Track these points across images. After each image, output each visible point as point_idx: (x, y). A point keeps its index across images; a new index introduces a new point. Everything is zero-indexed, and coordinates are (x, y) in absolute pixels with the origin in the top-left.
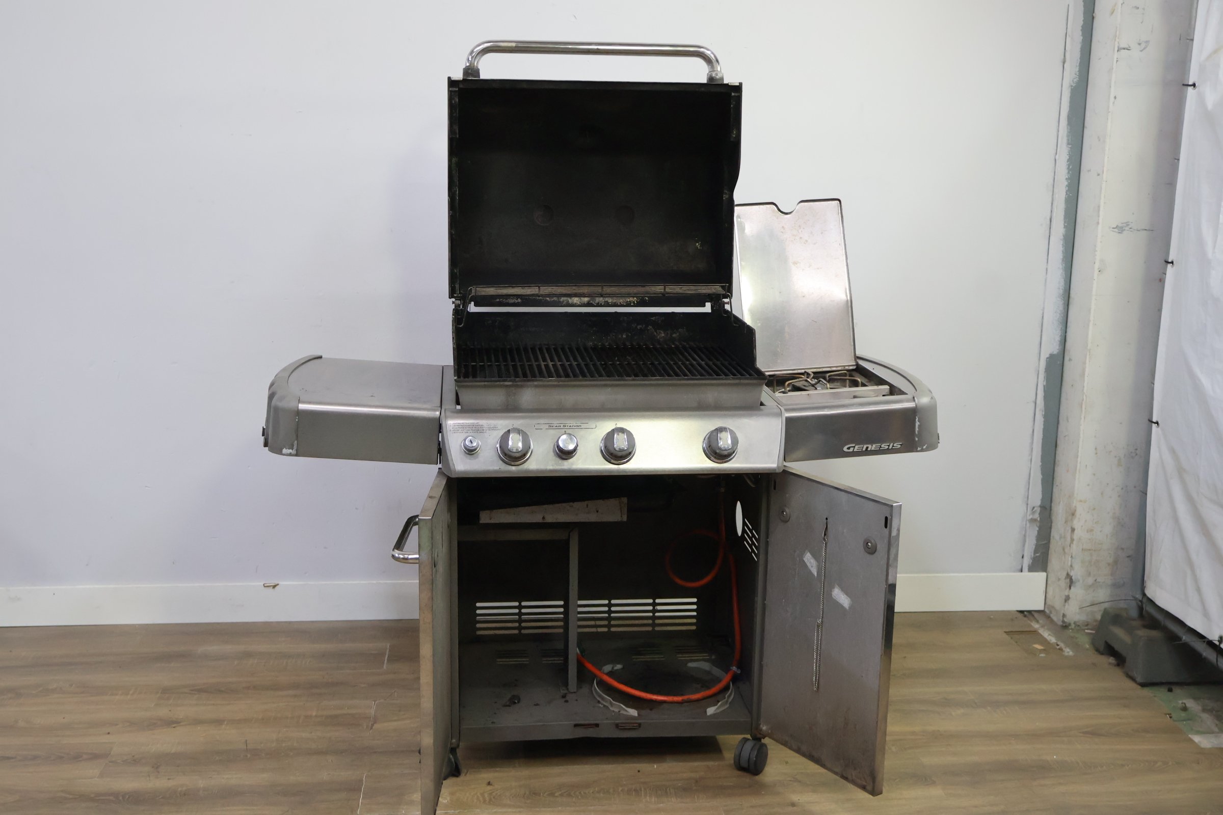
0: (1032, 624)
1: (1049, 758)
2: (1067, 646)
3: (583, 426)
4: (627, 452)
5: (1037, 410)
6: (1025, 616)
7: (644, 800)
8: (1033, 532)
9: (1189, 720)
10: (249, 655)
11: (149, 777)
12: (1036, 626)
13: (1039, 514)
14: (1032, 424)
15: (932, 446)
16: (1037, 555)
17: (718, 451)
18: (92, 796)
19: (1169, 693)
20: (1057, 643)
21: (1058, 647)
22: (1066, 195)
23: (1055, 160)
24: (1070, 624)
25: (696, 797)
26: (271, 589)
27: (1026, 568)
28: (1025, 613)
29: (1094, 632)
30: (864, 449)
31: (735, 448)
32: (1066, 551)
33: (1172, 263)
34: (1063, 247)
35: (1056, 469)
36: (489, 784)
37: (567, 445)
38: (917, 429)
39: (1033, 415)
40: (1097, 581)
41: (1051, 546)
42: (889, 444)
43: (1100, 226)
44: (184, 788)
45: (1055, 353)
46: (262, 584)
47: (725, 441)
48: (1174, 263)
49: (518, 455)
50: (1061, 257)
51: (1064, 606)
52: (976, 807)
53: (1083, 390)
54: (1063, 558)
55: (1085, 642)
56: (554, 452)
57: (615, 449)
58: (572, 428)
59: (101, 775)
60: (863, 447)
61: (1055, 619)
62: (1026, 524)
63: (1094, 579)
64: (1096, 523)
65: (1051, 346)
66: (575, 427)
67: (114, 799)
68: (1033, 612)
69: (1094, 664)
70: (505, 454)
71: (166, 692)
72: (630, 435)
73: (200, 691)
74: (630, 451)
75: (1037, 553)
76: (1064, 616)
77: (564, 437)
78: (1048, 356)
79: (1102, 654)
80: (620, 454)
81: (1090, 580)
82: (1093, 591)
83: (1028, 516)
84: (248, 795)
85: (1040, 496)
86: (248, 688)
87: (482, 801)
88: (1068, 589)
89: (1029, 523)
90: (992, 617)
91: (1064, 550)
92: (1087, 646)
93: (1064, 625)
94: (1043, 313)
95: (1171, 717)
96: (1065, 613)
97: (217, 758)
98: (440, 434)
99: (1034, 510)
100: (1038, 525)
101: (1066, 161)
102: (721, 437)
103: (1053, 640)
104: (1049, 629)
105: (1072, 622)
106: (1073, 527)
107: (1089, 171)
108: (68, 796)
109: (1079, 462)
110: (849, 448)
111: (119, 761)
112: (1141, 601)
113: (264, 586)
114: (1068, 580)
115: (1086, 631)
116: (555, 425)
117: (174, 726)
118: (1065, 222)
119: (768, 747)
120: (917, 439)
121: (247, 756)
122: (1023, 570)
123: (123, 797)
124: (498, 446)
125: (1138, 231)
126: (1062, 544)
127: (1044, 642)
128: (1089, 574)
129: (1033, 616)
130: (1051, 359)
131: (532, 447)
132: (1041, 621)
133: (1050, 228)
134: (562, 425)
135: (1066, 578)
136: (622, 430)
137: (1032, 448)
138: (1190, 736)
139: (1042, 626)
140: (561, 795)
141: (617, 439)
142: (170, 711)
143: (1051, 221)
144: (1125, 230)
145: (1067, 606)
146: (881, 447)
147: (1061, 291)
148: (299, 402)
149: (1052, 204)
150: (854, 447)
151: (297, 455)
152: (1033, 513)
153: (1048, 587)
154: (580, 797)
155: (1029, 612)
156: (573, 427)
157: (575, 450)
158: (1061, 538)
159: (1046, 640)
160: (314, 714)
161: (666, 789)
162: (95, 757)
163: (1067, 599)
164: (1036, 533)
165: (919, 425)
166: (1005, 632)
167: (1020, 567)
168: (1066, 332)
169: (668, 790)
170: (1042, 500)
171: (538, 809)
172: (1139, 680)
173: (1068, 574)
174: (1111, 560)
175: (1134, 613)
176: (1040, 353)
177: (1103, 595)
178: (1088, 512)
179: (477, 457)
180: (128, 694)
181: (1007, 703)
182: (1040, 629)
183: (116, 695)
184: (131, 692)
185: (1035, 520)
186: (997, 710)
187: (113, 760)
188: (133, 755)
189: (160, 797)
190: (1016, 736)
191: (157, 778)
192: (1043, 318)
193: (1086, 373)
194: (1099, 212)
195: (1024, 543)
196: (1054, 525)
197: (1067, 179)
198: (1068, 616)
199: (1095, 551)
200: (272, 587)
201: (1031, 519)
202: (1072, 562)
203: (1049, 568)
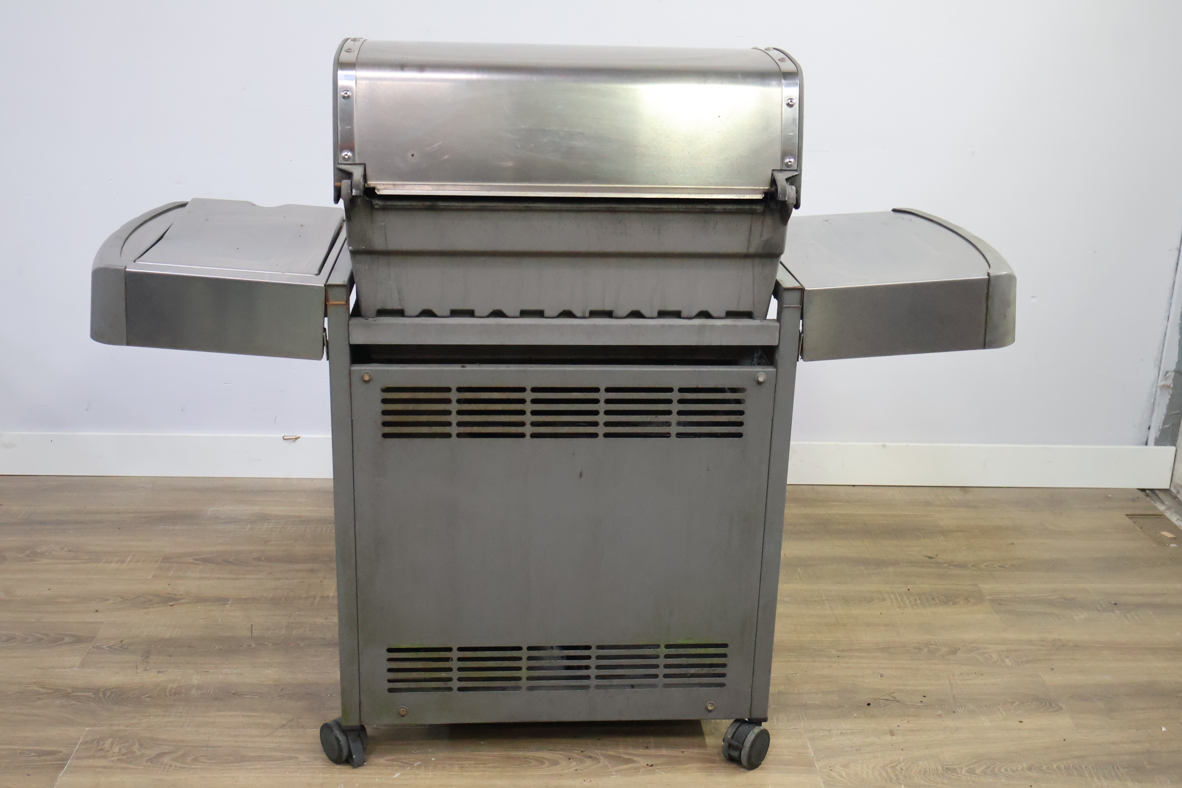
0: (1156, 505)
6: (1147, 495)
8: (1164, 400)
10: (264, 518)
11: (137, 669)
12: (1162, 508)
13: (1173, 380)
14: (1172, 275)
16: (1166, 427)
18: (69, 691)
25: (774, 718)
26: (290, 443)
27: (1152, 440)
28: (1147, 491)
39: (1174, 265)
44: (175, 685)
46: (282, 436)
52: (1113, 743)
59: (83, 665)
62: (1156, 391)
67: (93, 696)
68: (1157, 492)
71: (167, 560)
73: (206, 561)
75: (1167, 424)
83: (1160, 382)
84: (248, 696)
85: (1176, 359)
86: (258, 559)
89: (1161, 389)
90: (1110, 496)
99: (1167, 375)
100: (1171, 392)
104: (1176, 512)
108: (41, 690)
111: (104, 647)
113: (284, 439)
117: (171, 604)
121: (251, 646)
122: (1149, 443)
123: (104, 693)
127: (1173, 528)
129: (1157, 496)
132: (1167, 503)
137: (1171, 303)
139: (1169, 508)
142: (169, 584)
152: (1166, 378)
153: (1176, 464)
155: (1152, 490)
159: (1175, 526)
160: (332, 594)
162: (79, 640)
164: (1167, 401)
166: (1127, 515)
167: (1146, 439)
170: (1177, 363)
180: (123, 562)
181: (1138, 606)
182: (1166, 511)
183: (111, 562)
184: (129, 559)
185: (1168, 387)
186: (1128, 615)
187: (98, 644)
188: (122, 639)
189: (147, 696)
190: (1152, 650)
191: (146, 670)
195: (1153, 410)
200: (292, 441)
201: (1164, 385)
203: (1179, 442)
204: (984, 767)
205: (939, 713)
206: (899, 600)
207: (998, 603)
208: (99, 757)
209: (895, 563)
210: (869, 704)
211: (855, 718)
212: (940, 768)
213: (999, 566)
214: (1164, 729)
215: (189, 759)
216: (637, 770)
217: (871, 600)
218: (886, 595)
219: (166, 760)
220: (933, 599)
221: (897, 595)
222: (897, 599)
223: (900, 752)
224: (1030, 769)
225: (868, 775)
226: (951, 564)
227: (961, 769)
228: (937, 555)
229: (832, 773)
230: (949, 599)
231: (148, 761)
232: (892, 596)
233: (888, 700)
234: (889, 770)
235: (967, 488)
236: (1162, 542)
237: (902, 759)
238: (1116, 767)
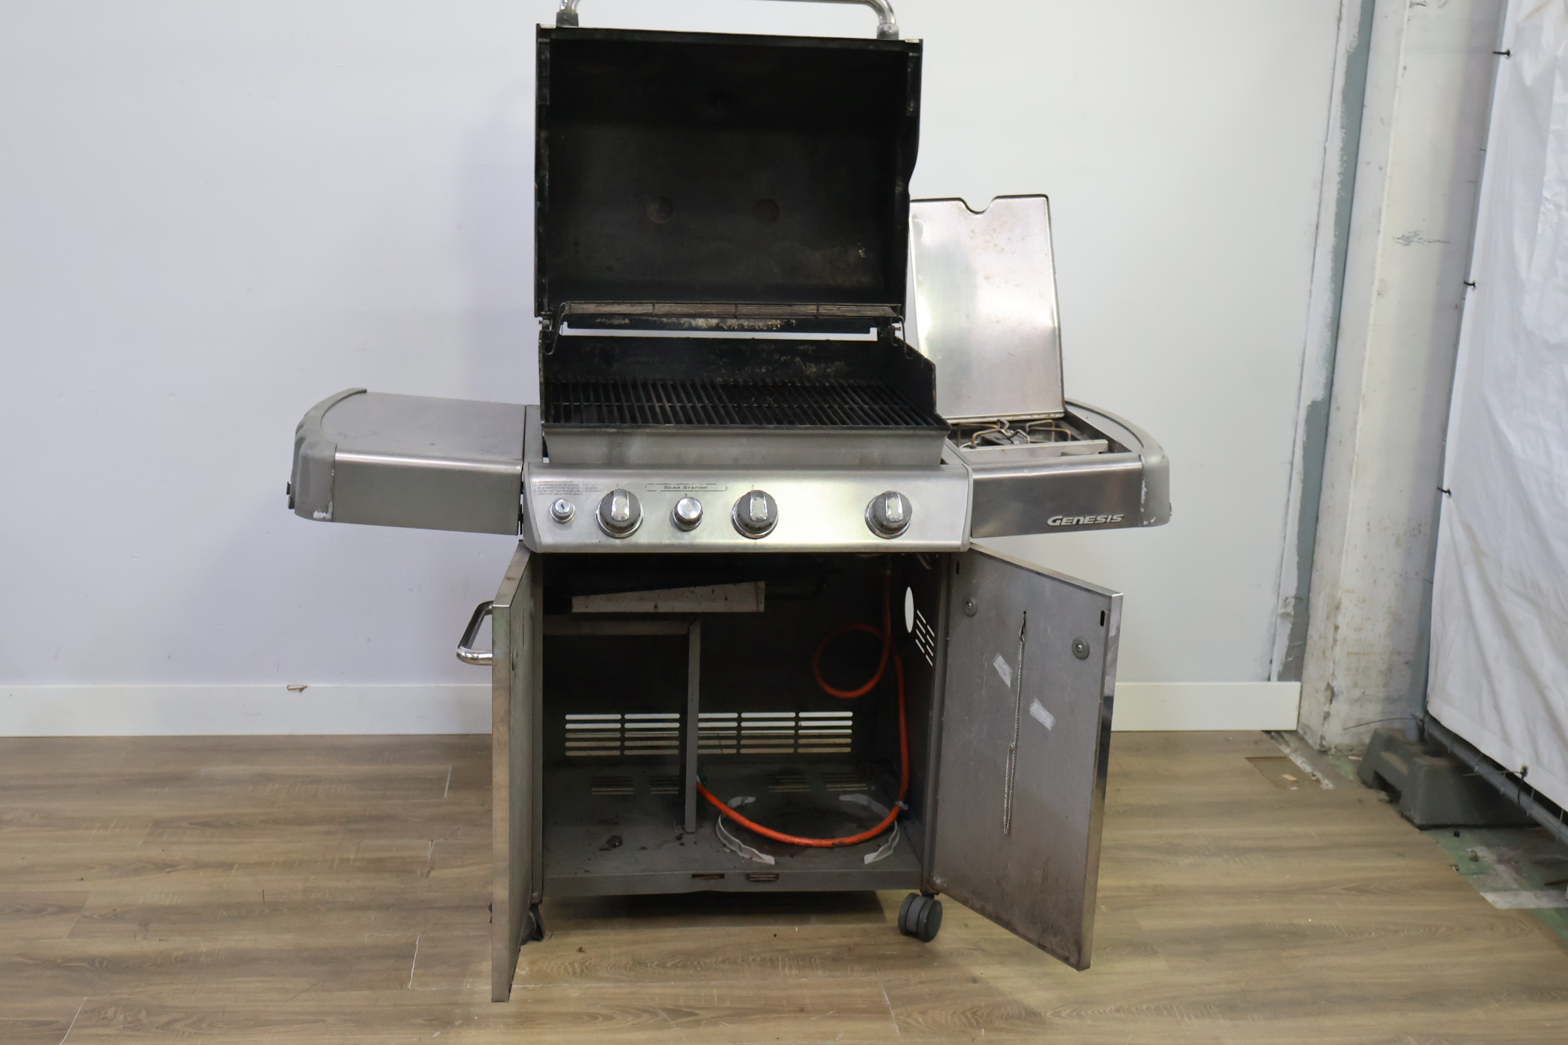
0: (1281, 748)
1: (1302, 921)
2: (1326, 776)
3: (710, 488)
4: (768, 523)
5: (1294, 472)
6: (1272, 738)
7: (782, 974)
8: (1285, 629)
9: (1481, 873)
10: (267, 778)
11: (135, 938)
12: (1286, 750)
13: (1294, 607)
14: (1287, 491)
15: (1163, 520)
16: (1290, 659)
17: (885, 523)
18: (59, 961)
19: (1456, 839)
20: (1312, 773)
21: (1314, 778)
22: (1339, 194)
23: (1325, 149)
24: (1329, 749)
25: (849, 969)
26: (297, 693)
27: (1274, 676)
28: (1273, 733)
29: (1360, 759)
30: (1074, 522)
31: (907, 519)
32: (1327, 654)
33: (1473, 284)
34: (1332, 262)
35: (1316, 548)
36: (580, 950)
37: (687, 512)
38: (1143, 497)
39: (1287, 479)
40: (1367, 693)
41: (1308, 649)
42: (1106, 516)
43: (1381, 237)
44: (181, 953)
45: (1319, 399)
46: (286, 686)
47: (894, 510)
48: (1476, 285)
49: (624, 525)
50: (1330, 276)
51: (1323, 725)
52: (1208, 984)
53: (1354, 448)
54: (1323, 663)
55: (1348, 771)
56: (670, 521)
57: (751, 519)
58: (695, 489)
59: (72, 935)
60: (1073, 520)
61: (1310, 741)
62: (1276, 620)
63: (1363, 690)
64: (1366, 619)
65: (1314, 391)
66: (699, 489)
67: (88, 966)
68: (1282, 734)
69: (1360, 801)
70: (607, 524)
71: (158, 825)
72: (770, 500)
73: (203, 825)
74: (771, 521)
75: (1290, 657)
76: (1322, 738)
77: (684, 502)
78: (1309, 403)
79: (1369, 786)
80: (757, 525)
81: (1357, 693)
82: (1360, 707)
83: (1279, 607)
84: (266, 962)
85: (1295, 584)
86: (264, 822)
87: (571, 973)
88: (1328, 704)
89: (1281, 618)
90: (1230, 738)
91: (1324, 653)
92: (1352, 777)
93: (1323, 750)
94: (1305, 348)
95: (1457, 870)
96: (1323, 734)
97: (225, 913)
98: (522, 496)
99: (1287, 601)
100: (1292, 620)
101: (1340, 150)
102: (890, 505)
103: (1308, 769)
104: (1302, 755)
105: (1333, 746)
106: (1337, 624)
107: (1368, 163)
108: (27, 961)
109: (1346, 540)
110: (1054, 521)
111: (95, 916)
112: (1422, 721)
113: (289, 689)
114: (1329, 692)
115: (1350, 757)
116: (673, 486)
117: (167, 870)
118: (1336, 230)
119: (943, 905)
120: (1143, 510)
121: (264, 911)
122: (1272, 678)
123: (101, 963)
124: (598, 512)
125: (1430, 242)
126: (1322, 646)
127: (1296, 771)
128: (1356, 685)
129: (1283, 738)
130: (1314, 406)
131: (642, 514)
132: (1292, 745)
133: (1316, 238)
134: (682, 486)
135: (1326, 690)
136: (760, 494)
137: (1286, 522)
138: (1482, 894)
139: (1295, 751)
140: (675, 966)
141: (754, 506)
142: (163, 851)
143: (1317, 227)
144: (1413, 241)
145: (1326, 725)
146: (1096, 520)
147: (1329, 320)
148: (336, 450)
149: (1320, 206)
150: (1061, 519)
151: (332, 520)
152: (1286, 605)
153: (1302, 702)
154: (698, 968)
155: (1278, 732)
156: (697, 489)
157: (698, 519)
158: (1320, 637)
159: (1298, 769)
160: (352, 857)
161: (811, 959)
162: (63, 910)
163: (1327, 716)
164: (1289, 631)
165: (1146, 493)
166: (1247, 758)
167: (1267, 675)
168: (1333, 372)
169: (813, 960)
170: (1298, 588)
171: (644, 984)
172: (1417, 821)
173: (1328, 685)
174: (1384, 667)
175: (1413, 735)
176: (1299, 399)
177: (1372, 712)
178: (1357, 605)
179: (570, 527)
180: (107, 828)
181: (1250, 850)
182: (1291, 754)
183: (93, 829)
184: (113, 825)
185: (1288, 614)
186: (1237, 859)
187: (88, 914)
188: (114, 908)
189: (150, 964)
190: (1260, 893)
191: (145, 938)
192: (1304, 353)
193: (1359, 427)
194: (1380, 215)
195: (1273, 644)
196: (1312, 621)
197: (1340, 174)
198: (1327, 738)
199: (1364, 654)
200: (298, 691)
201: (1283, 614)
202: (1334, 669)
203: (1304, 677)
204: (1070, 1010)
208: (102, 1026)
210: (951, 953)
211: (935, 966)
212: (1023, 1012)
215: (204, 1025)
216: (698, 1023)
219: (178, 1026)
223: (982, 998)
224: (1118, 1010)
225: (946, 1021)
227: (1046, 1012)
229: (909, 1020)
231: (157, 1028)
233: (971, 948)
234: (970, 1016)
236: (1281, 785)
237: (983, 1005)
238: (1208, 1007)
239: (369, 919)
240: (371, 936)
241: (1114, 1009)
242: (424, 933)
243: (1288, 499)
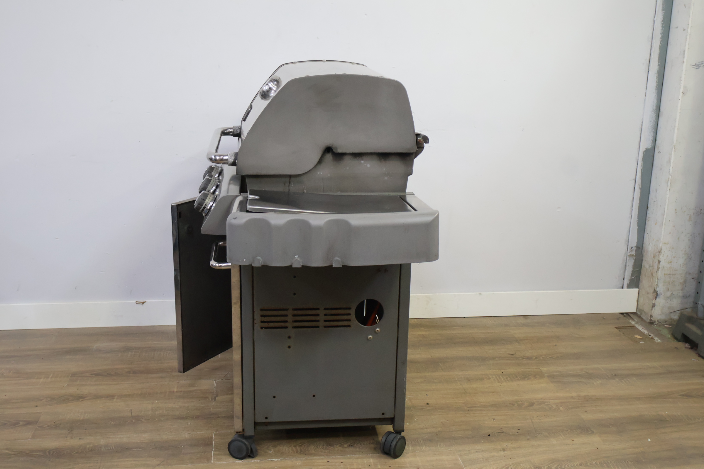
0: (630, 321)
1: (663, 414)
2: (655, 336)
5: (636, 185)
6: (625, 316)
8: (631, 263)
10: (128, 349)
11: (66, 438)
12: (633, 323)
13: (636, 252)
14: (632, 194)
18: (28, 452)
20: (648, 334)
21: (650, 337)
22: (660, 44)
23: (654, 21)
24: (655, 322)
25: (438, 445)
26: (141, 305)
27: (625, 286)
28: (624, 314)
29: (672, 327)
32: (654, 275)
34: (657, 79)
35: (647, 222)
39: (633, 188)
40: (673, 294)
41: (642, 272)
43: (685, 64)
44: (91, 446)
45: (649, 148)
46: (135, 301)
50: (656, 85)
51: (652, 310)
53: (669, 172)
54: (652, 279)
55: (666, 333)
59: (34, 437)
61: (644, 318)
62: (627, 258)
63: (671, 293)
64: (674, 257)
65: (646, 144)
67: (43, 454)
68: (629, 314)
69: (676, 348)
71: (74, 376)
73: (98, 375)
75: (633, 276)
76: (651, 316)
78: (644, 150)
79: (680, 341)
81: (669, 294)
82: (670, 301)
83: (628, 252)
84: (136, 449)
85: (636, 240)
86: (129, 372)
87: (296, 452)
88: (654, 300)
89: (629, 257)
90: (605, 317)
91: (652, 274)
92: (669, 336)
93: (651, 322)
94: (642, 122)
96: (652, 315)
97: (112, 423)
99: (632, 249)
100: (634, 258)
101: (661, 21)
103: (646, 332)
104: (641, 325)
106: (659, 260)
107: (676, 28)
108: (11, 452)
109: (665, 218)
111: (45, 426)
113: (137, 303)
114: (655, 294)
115: (665, 326)
117: (81, 400)
118: (658, 62)
121: (132, 421)
123: (49, 452)
126: (650, 271)
127: (641, 334)
128: (668, 290)
129: (630, 316)
130: (646, 152)
132: (635, 320)
133: (649, 66)
135: (653, 292)
137: (632, 210)
139: (637, 323)
142: (78, 389)
143: (649, 62)
144: (700, 67)
147: (655, 108)
149: (651, 50)
152: (632, 251)
153: (639, 298)
155: (627, 313)
158: (650, 267)
159: (642, 332)
160: (175, 390)
161: (418, 441)
162: (28, 423)
163: (654, 305)
164: (633, 263)
166: (615, 327)
167: (622, 285)
168: (656, 134)
169: (419, 440)
170: (637, 243)
171: (334, 457)
173: (655, 290)
174: (682, 281)
176: (639, 148)
177: (676, 304)
178: (669, 250)
180: (48, 378)
181: (628, 376)
182: (636, 324)
183: (41, 378)
184: (51, 376)
185: (633, 255)
186: (623, 380)
187: (41, 425)
188: (54, 422)
189: (75, 452)
190: (638, 399)
191: (72, 438)
192: (642, 125)
193: (672, 161)
194: (684, 54)
195: (625, 269)
196: (644, 259)
197: (661, 34)
198: (653, 317)
199: (672, 275)
200: (142, 304)
201: (630, 255)
202: (657, 282)
203: (640, 286)
204: (556, 465)
205: (528, 438)
206: (498, 379)
207: (552, 377)
209: (493, 358)
210: (489, 435)
211: (482, 443)
213: (550, 358)
214: (649, 440)
217: (482, 379)
218: (490, 376)
220: (516, 377)
221: (496, 376)
222: (496, 378)
223: (510, 460)
224: (581, 465)
226: (524, 358)
227: (544, 467)
228: (515, 353)
230: (525, 376)
232: (494, 376)
233: (499, 432)
235: (527, 316)
237: (511, 463)
238: (626, 461)
239: (187, 424)
240: (190, 433)
241: (579, 464)
242: (216, 431)
243: (633, 198)
